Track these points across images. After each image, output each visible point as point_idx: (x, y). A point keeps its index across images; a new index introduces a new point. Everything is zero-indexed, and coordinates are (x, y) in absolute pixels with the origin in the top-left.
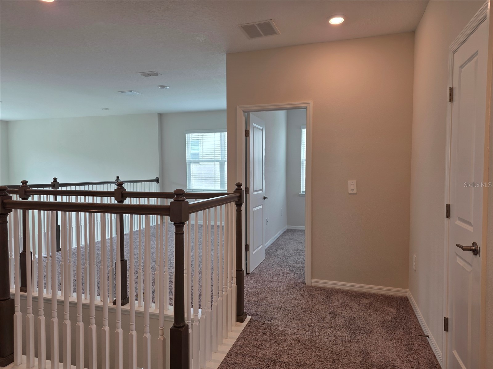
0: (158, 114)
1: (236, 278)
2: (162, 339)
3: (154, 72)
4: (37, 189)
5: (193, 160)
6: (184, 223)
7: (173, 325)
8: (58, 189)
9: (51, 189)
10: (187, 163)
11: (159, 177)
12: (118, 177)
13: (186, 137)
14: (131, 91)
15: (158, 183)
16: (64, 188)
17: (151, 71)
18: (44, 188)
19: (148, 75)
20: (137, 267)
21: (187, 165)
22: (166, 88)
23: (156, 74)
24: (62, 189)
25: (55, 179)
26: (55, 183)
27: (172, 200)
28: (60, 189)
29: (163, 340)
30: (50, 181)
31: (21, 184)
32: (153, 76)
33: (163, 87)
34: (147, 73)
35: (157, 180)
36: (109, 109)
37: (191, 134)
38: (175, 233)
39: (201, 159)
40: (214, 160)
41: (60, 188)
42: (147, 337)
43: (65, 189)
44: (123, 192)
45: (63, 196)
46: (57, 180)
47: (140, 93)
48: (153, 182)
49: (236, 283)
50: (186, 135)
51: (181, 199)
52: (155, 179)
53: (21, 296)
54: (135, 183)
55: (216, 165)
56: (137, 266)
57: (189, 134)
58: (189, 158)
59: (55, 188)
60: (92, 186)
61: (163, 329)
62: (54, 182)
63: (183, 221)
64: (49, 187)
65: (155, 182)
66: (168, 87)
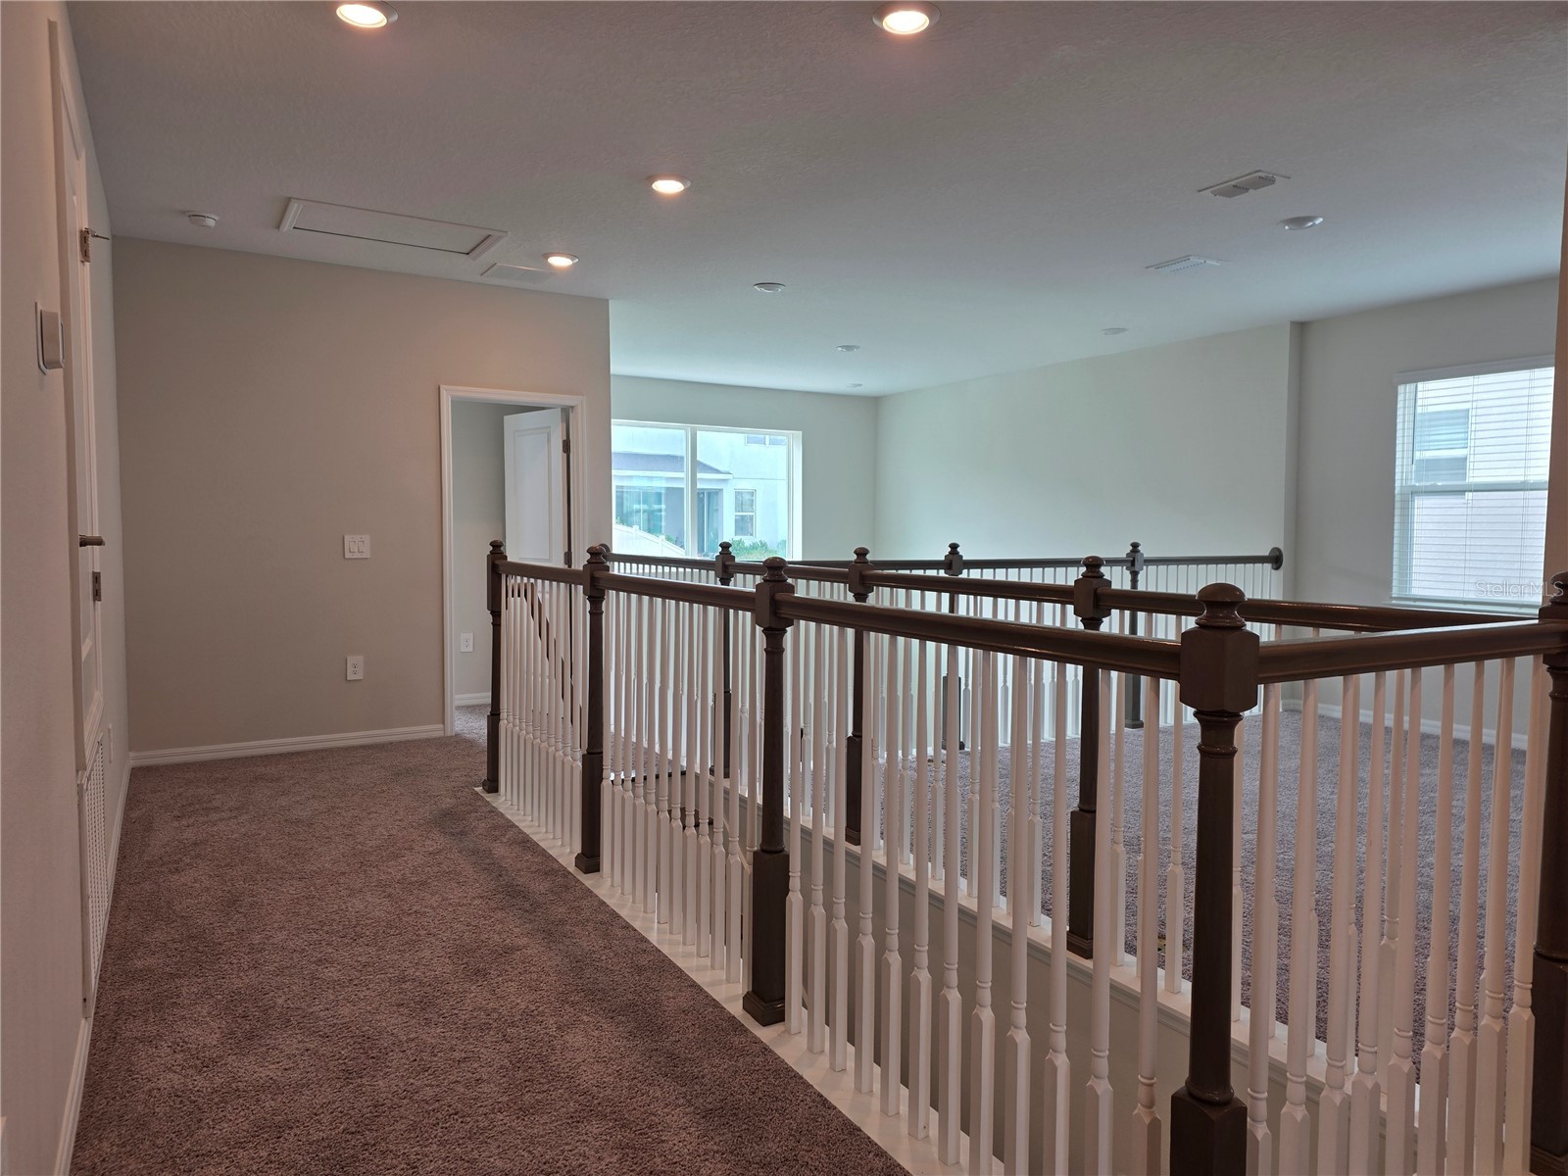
0: (1293, 323)
1: (1531, 986)
2: (1147, 1121)
3: (1260, 174)
4: (907, 572)
5: (1423, 484)
6: (1237, 718)
7: (1184, 1085)
8: (960, 576)
9: (942, 573)
10: (1397, 498)
11: (1281, 547)
12: (1135, 546)
13: (1400, 398)
14: (1187, 258)
15: (1277, 568)
16: (975, 574)
17: (1247, 173)
18: (925, 570)
19: (1239, 189)
20: (1164, 844)
21: (1397, 505)
22: (1311, 224)
23: (1267, 181)
24: (972, 577)
25: (954, 547)
26: (954, 560)
27: (1190, 623)
28: (964, 575)
29: (1150, 1124)
30: (941, 554)
31: (854, 557)
32: (1255, 189)
33: (1299, 222)
34: (1234, 183)
35: (1276, 559)
36: (1123, 330)
37: (1420, 385)
38: (1199, 748)
39: (1475, 476)
40: (1524, 483)
41: (965, 571)
42: (1099, 1093)
43: (979, 577)
44: (1099, 591)
45: (928, 593)
46: (958, 549)
47: (1218, 260)
48: (1259, 566)
49: (1535, 1008)
50: (1401, 388)
51: (1227, 623)
52: (1267, 554)
53: (848, 853)
54: (1193, 567)
55: (1532, 503)
56: (1164, 839)
57: (1413, 385)
58: (1404, 474)
59: (951, 572)
60: (1053, 569)
61: (1151, 1085)
62: (951, 556)
63: (1229, 707)
64: (938, 569)
65: (1268, 566)
66: (1319, 221)
